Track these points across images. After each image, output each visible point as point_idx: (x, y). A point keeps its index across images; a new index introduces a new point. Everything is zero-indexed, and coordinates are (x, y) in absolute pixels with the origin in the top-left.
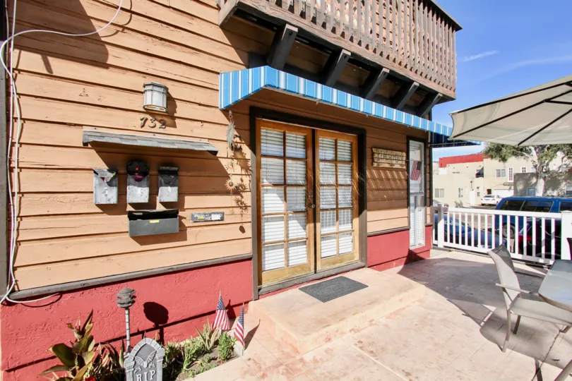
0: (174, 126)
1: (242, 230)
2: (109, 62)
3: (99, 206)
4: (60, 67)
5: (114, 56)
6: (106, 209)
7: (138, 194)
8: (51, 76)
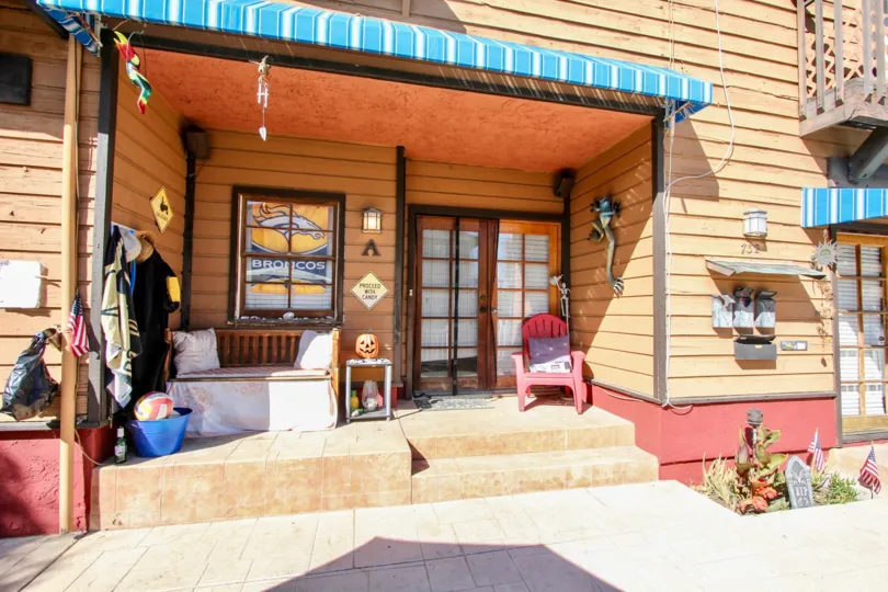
0: (765, 249)
1: (824, 362)
2: (720, 195)
3: (715, 329)
4: (692, 205)
5: (725, 189)
6: (722, 332)
7: (746, 318)
8: (686, 215)
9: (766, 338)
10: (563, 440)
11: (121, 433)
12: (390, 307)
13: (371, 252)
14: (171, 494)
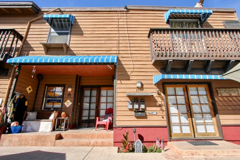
0: (143, 90)
2: (130, 79)
3: (129, 109)
4: (123, 82)
5: (131, 78)
6: (130, 110)
7: (136, 106)
8: (122, 84)
9: (143, 111)
10: (95, 136)
11: (8, 128)
12: (72, 107)
13: (69, 95)
14: (12, 140)
